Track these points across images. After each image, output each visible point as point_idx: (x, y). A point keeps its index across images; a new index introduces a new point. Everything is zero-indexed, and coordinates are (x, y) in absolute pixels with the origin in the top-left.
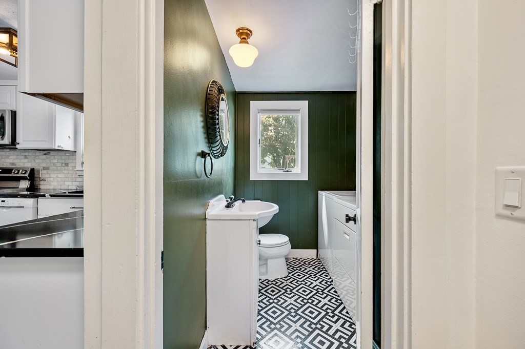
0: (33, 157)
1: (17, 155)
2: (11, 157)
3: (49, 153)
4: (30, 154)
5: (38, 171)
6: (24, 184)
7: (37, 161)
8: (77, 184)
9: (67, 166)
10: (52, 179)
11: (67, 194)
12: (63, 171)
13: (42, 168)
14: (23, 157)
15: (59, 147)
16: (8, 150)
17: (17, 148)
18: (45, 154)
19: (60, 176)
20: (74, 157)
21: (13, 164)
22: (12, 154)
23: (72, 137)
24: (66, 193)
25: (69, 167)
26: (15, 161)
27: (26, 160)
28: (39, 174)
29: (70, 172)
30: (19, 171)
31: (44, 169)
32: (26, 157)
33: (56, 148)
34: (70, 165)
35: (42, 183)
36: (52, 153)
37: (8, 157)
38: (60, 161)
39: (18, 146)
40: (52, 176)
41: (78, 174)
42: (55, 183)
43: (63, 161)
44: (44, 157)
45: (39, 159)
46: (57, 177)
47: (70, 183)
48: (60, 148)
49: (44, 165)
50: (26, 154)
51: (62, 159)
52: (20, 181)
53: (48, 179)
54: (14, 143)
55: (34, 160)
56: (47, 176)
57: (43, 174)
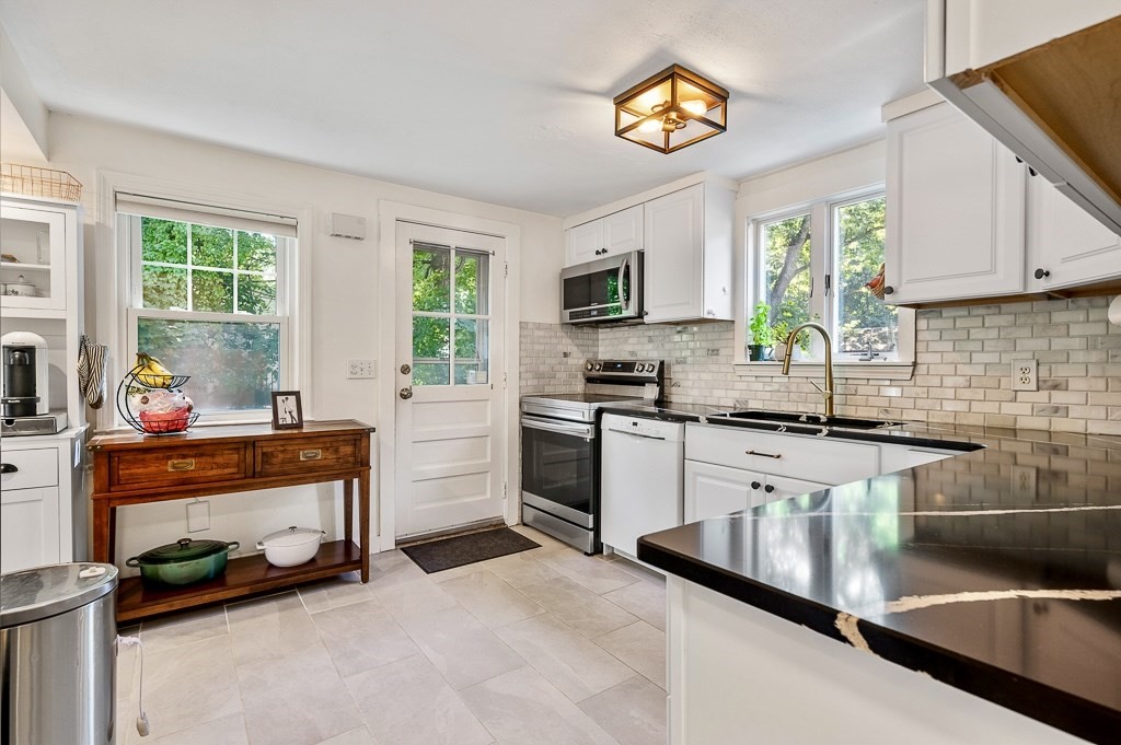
0: (661, 338)
1: (639, 337)
2: (631, 341)
3: (687, 328)
4: (657, 333)
5: (669, 365)
6: (651, 392)
7: (667, 346)
8: (736, 394)
9: (717, 354)
10: (690, 383)
11: (728, 418)
12: (710, 367)
13: (674, 361)
14: (646, 340)
15: (709, 313)
16: (627, 328)
17: (644, 323)
18: (679, 332)
19: (703, 376)
20: (730, 335)
21: (633, 353)
22: (632, 335)
23: (728, 289)
24: (725, 415)
25: (719, 358)
26: (636, 348)
27: (651, 346)
28: (669, 373)
29: (723, 369)
30: (644, 367)
31: (677, 361)
32: (650, 340)
33: (706, 316)
34: (722, 352)
35: (674, 389)
36: (692, 329)
37: (626, 341)
38: (704, 345)
39: (646, 319)
40: (691, 376)
41: (739, 373)
42: (695, 392)
43: (710, 346)
44: (678, 337)
45: (670, 342)
46: (699, 379)
47: (721, 393)
48: (710, 317)
49: (678, 354)
50: (651, 333)
51: (707, 340)
52: (644, 385)
53: (683, 384)
54: (641, 313)
55: (663, 345)
56: (681, 376)
57: (676, 373)
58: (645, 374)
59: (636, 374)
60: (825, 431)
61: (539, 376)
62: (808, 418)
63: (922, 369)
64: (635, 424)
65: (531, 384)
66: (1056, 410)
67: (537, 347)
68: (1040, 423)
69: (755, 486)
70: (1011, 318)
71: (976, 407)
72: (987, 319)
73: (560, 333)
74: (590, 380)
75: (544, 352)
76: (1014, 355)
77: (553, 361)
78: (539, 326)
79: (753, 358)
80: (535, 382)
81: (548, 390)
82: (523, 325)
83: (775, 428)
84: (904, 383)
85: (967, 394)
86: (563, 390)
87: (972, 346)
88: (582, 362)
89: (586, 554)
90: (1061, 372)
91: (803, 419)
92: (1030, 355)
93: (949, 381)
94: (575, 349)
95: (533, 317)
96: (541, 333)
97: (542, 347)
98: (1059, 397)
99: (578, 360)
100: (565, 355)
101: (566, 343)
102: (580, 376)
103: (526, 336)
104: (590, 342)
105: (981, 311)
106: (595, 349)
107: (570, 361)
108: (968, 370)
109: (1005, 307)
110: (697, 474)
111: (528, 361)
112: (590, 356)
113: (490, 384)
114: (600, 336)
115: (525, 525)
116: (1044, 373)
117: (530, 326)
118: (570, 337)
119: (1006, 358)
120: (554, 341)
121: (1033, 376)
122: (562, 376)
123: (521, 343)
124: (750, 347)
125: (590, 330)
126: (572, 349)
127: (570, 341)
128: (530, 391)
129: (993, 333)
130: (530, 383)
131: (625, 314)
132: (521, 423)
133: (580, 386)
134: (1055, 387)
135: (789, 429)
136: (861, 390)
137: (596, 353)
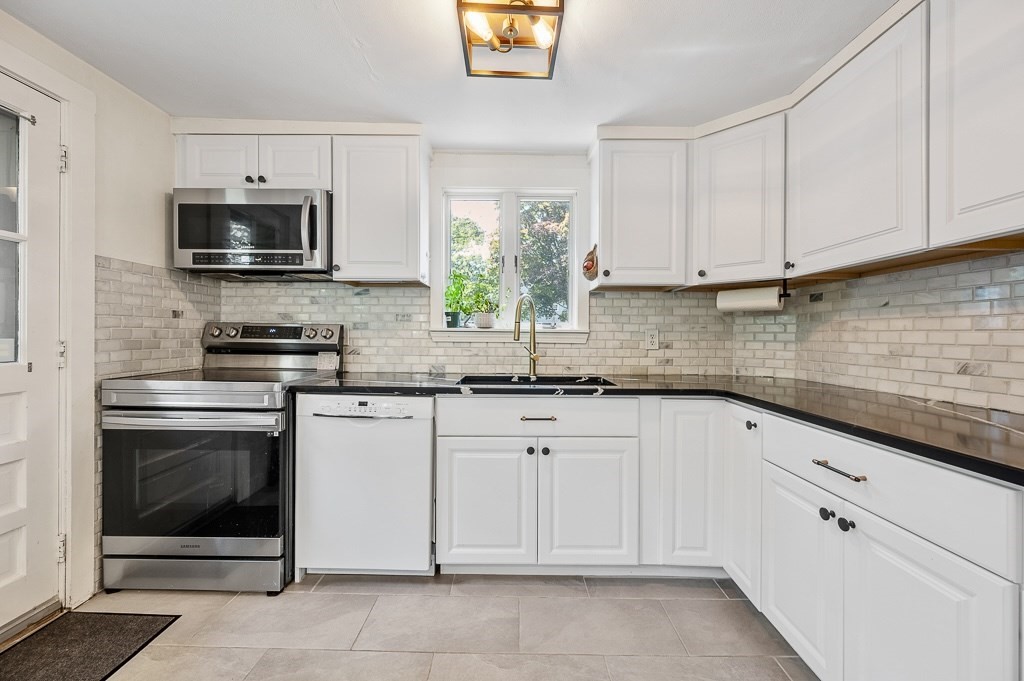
0: (330, 300)
1: (296, 296)
2: (281, 300)
3: (368, 290)
6: (328, 362)
7: (340, 309)
8: (432, 360)
9: (409, 320)
10: (372, 350)
12: (399, 333)
13: (351, 326)
14: (306, 301)
15: (422, 276)
16: (273, 285)
17: (332, 281)
18: (358, 294)
19: (391, 342)
20: (424, 301)
21: (285, 316)
22: (283, 293)
25: (411, 324)
26: (291, 309)
27: (315, 308)
28: (345, 339)
29: (416, 335)
30: (316, 332)
31: (355, 327)
32: (314, 301)
33: (421, 279)
34: (414, 318)
35: (352, 358)
36: (374, 292)
37: (273, 300)
38: (392, 309)
39: (336, 275)
40: (373, 343)
41: (435, 339)
42: (381, 360)
43: (399, 310)
44: (356, 300)
45: (344, 304)
46: (386, 345)
47: (415, 360)
48: (423, 281)
49: (357, 318)
50: (315, 293)
51: (395, 305)
52: (317, 354)
53: (365, 351)
54: (331, 268)
55: (334, 307)
56: (362, 343)
57: (354, 339)
58: (321, 341)
59: (304, 340)
60: (601, 391)
61: (133, 345)
62: (520, 378)
63: (593, 335)
64: (362, 404)
65: (116, 360)
66: (668, 361)
67: (129, 300)
68: (659, 370)
69: (531, 451)
70: (644, 301)
71: (627, 361)
72: (632, 301)
73: (166, 282)
74: (211, 350)
75: (140, 308)
76: (648, 327)
77: (156, 323)
78: (131, 268)
79: (449, 324)
80: (126, 356)
81: (148, 366)
82: (101, 262)
83: (552, 392)
84: (582, 346)
85: (621, 353)
86: (174, 365)
87: (624, 319)
88: (199, 325)
89: (270, 594)
90: (670, 337)
91: (515, 379)
92: (654, 327)
93: (610, 344)
94: (189, 306)
95: (117, 252)
96: (136, 279)
97: (138, 301)
98: (669, 353)
99: (193, 322)
100: (176, 314)
101: (176, 297)
102: (197, 344)
103: (105, 281)
104: (211, 299)
105: (627, 295)
106: (217, 309)
107: (181, 322)
108: (621, 336)
109: (642, 294)
110: (453, 451)
111: (112, 321)
112: (210, 317)
113: (23, 361)
114: (224, 292)
115: (109, 591)
116: (662, 339)
117: (115, 265)
118: (182, 290)
119: (642, 328)
120: (156, 292)
121: (656, 340)
122: (171, 344)
123: (97, 290)
124: (447, 314)
125: (210, 283)
126: (183, 305)
127: (181, 295)
128: (117, 370)
129: (635, 311)
130: (114, 356)
131: (307, 265)
132: (99, 424)
133: (196, 360)
134: (667, 347)
135: (567, 392)
136: (550, 352)
137: (218, 314)
